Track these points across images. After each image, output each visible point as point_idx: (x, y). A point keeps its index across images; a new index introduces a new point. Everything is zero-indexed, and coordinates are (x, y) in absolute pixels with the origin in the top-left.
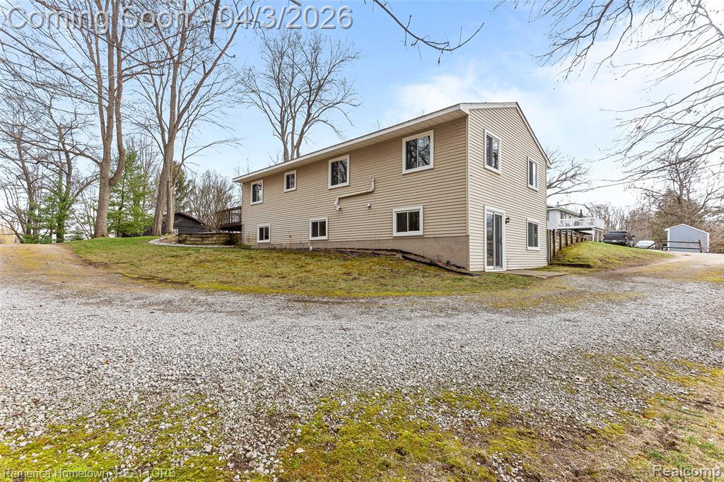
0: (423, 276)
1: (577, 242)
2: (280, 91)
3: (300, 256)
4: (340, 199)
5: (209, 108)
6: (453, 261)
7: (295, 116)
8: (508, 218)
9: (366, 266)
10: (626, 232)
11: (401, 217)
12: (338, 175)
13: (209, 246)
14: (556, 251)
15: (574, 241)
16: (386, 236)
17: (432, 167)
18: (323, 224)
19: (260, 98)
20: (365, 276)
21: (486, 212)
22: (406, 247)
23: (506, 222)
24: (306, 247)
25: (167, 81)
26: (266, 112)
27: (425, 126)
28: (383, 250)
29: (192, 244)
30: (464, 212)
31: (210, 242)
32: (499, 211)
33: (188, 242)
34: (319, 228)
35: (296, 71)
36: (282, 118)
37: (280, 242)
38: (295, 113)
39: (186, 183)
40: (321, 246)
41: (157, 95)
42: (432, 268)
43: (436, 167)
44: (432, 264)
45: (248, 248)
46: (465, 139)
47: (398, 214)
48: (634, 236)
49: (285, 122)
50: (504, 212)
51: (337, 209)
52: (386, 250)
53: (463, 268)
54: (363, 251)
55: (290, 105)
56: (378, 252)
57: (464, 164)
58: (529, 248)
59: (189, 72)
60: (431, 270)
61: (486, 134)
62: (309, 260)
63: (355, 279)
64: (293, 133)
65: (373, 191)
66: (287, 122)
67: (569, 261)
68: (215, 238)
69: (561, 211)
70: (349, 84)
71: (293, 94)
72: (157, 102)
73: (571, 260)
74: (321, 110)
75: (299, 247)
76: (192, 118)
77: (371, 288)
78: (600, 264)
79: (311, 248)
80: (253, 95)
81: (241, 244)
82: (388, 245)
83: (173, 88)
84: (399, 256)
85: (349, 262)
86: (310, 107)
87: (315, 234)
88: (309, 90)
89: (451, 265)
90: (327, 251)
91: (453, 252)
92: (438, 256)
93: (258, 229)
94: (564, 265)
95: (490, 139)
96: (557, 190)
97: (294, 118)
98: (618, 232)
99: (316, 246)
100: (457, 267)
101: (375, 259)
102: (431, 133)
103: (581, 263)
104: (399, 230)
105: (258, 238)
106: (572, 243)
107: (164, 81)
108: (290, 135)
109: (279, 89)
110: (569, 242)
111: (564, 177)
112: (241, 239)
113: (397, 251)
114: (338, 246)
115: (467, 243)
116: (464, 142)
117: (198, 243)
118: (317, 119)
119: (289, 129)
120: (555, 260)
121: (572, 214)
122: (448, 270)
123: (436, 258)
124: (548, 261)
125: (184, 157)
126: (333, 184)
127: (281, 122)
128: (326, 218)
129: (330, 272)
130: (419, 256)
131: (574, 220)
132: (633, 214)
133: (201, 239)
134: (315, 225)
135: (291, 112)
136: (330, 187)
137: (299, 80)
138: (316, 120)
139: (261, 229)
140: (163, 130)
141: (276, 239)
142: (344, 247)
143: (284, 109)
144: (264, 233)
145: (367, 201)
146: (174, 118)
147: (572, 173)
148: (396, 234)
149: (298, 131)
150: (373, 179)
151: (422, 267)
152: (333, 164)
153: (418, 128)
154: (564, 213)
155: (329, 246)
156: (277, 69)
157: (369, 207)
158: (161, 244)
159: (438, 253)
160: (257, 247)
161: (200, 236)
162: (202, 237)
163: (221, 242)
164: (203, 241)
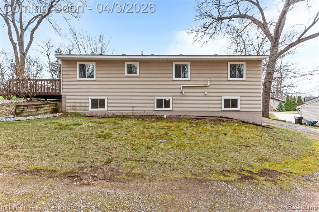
4: (184, 87)
6: (256, 122)
11: (227, 101)
17: (245, 79)
22: (229, 115)
24: (150, 114)
30: (260, 101)
31: (43, 112)
34: (163, 103)
37: (120, 110)
47: (225, 100)
51: (183, 93)
57: (260, 81)
65: (209, 86)
68: (46, 108)
75: (142, 114)
82: (218, 114)
87: (159, 107)
91: (255, 118)
93: (89, 100)
102: (244, 63)
104: (225, 107)
105: (90, 107)
112: (62, 107)
115: (261, 114)
116: (260, 71)
126: (176, 77)
128: (171, 98)
134: (159, 101)
136: (174, 79)
139: (93, 101)
141: (115, 108)
144: (98, 103)
145: (203, 91)
150: (209, 80)
152: (176, 65)
155: (173, 115)
157: (206, 94)
159: (248, 119)
160: (88, 113)
161: (35, 107)
162: (37, 108)
163: (50, 110)
164: (37, 111)
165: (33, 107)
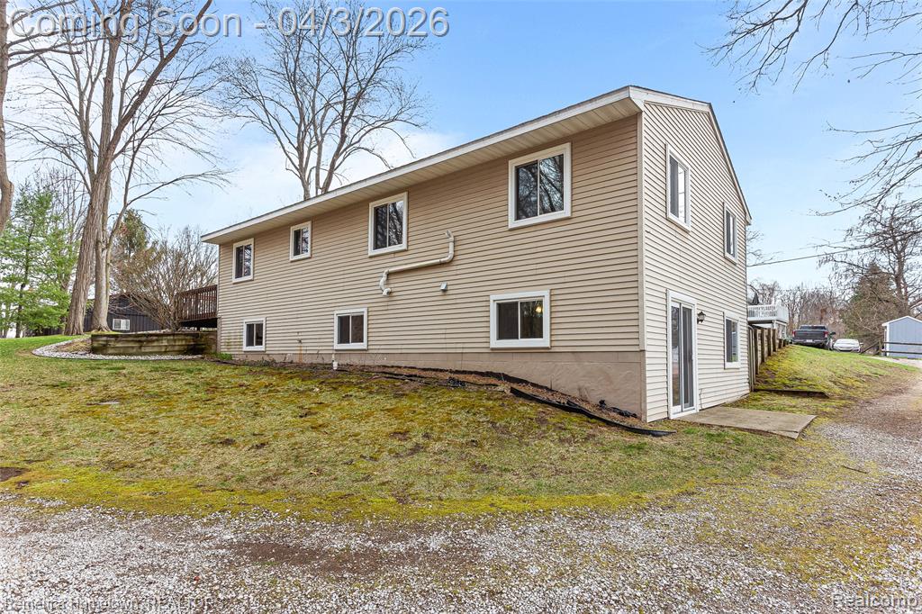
0: (561, 441)
1: (780, 347)
2: (297, 98)
3: (309, 384)
4: (389, 274)
5: (171, 118)
6: (611, 400)
7: (322, 140)
8: (701, 314)
9: (439, 414)
11: (506, 310)
12: (386, 228)
13: (152, 358)
14: (758, 365)
16: (479, 346)
17: (568, 215)
18: (358, 320)
19: (266, 111)
20: (439, 439)
21: (671, 304)
22: (515, 368)
23: (698, 321)
24: (327, 361)
25: (100, 71)
26: (275, 133)
27: (554, 135)
28: (471, 373)
29: (120, 354)
30: (635, 304)
31: (156, 350)
32: (688, 300)
33: (110, 351)
34: (350, 328)
35: (324, 69)
36: (301, 142)
37: (282, 350)
38: (323, 136)
39: (149, 246)
40: (356, 360)
41: (82, 94)
42: (574, 417)
43: (575, 214)
44: (570, 408)
45: (226, 361)
46: (636, 160)
47: (500, 306)
49: (306, 149)
50: (695, 302)
51: (385, 293)
52: (476, 373)
53: (635, 416)
54: (433, 374)
55: (313, 122)
56: (461, 377)
57: (633, 209)
58: (728, 365)
59: (140, 60)
60: (573, 422)
61: (668, 154)
62: (327, 397)
63: (416, 449)
64: (318, 168)
65: (451, 261)
66: (310, 149)
67: (785, 385)
68: (165, 343)
70: (407, 90)
71: (319, 104)
72: (81, 106)
73: (787, 382)
74: (363, 132)
75: (315, 361)
76: (140, 134)
77: (454, 479)
78: (837, 389)
79: (335, 365)
80: (253, 104)
81: (215, 353)
82: (480, 363)
83: (108, 82)
84: (504, 387)
85: (405, 402)
86: (344, 124)
87: (343, 338)
88: (342, 99)
89: (609, 410)
90: (365, 371)
91: (611, 383)
92: (579, 389)
93: (245, 327)
94: (780, 392)
95: (674, 164)
97: (320, 144)
99: (345, 360)
100: (621, 413)
101: (458, 396)
102: (565, 149)
103: (806, 389)
104: (501, 336)
105: (245, 343)
106: (774, 350)
107: (94, 72)
108: (314, 172)
109: (295, 94)
112: (216, 344)
113: (498, 376)
114: (385, 361)
115: (641, 365)
116: (633, 165)
117: (131, 351)
118: (357, 145)
119: (313, 163)
120: (762, 383)
122: (609, 424)
123: (576, 394)
124: (751, 385)
125: (128, 201)
126: (376, 247)
127: (299, 149)
128: (365, 310)
129: (364, 429)
130: (542, 387)
133: (137, 345)
134: (343, 321)
135: (316, 134)
136: (372, 252)
137: (329, 85)
138: (355, 147)
139: (250, 327)
140: (90, 153)
141: (276, 345)
142: (396, 364)
143: (303, 128)
144: (255, 334)
145: (439, 280)
146: (109, 134)
148: (496, 343)
149: (326, 165)
150: (452, 239)
151: (555, 417)
152: (376, 210)
153: (540, 139)
155: (368, 362)
156: (291, 65)
157: (444, 291)
158: (56, 355)
159: (581, 383)
160: (242, 358)
161: (135, 339)
162: (140, 341)
163: (177, 348)
164: (140, 347)
165: (130, 339)
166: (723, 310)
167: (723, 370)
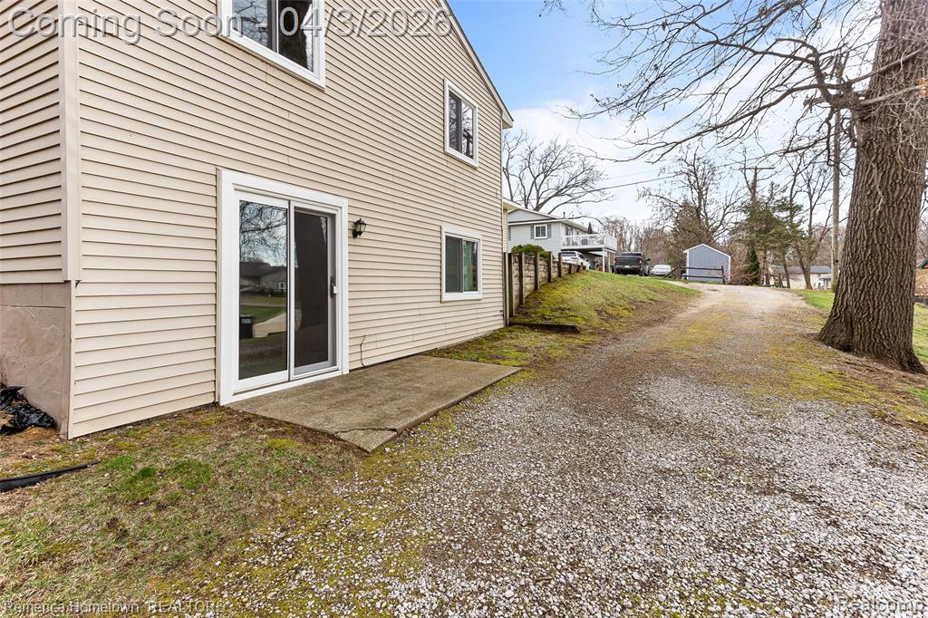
1: (570, 273)
6: (32, 388)
8: (359, 223)
10: (639, 255)
14: (525, 294)
15: (563, 272)
23: (351, 233)
32: (314, 199)
48: (649, 260)
50: (344, 203)
58: (448, 296)
67: (543, 317)
69: (566, 225)
73: (548, 313)
78: (596, 321)
94: (533, 327)
96: (566, 198)
98: (631, 254)
106: (560, 276)
110: (554, 275)
111: (573, 182)
120: (520, 315)
121: (579, 229)
124: (505, 319)
131: (583, 236)
132: (647, 232)
147: (583, 177)
154: (570, 227)
166: (439, 223)
167: (438, 304)
